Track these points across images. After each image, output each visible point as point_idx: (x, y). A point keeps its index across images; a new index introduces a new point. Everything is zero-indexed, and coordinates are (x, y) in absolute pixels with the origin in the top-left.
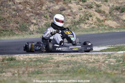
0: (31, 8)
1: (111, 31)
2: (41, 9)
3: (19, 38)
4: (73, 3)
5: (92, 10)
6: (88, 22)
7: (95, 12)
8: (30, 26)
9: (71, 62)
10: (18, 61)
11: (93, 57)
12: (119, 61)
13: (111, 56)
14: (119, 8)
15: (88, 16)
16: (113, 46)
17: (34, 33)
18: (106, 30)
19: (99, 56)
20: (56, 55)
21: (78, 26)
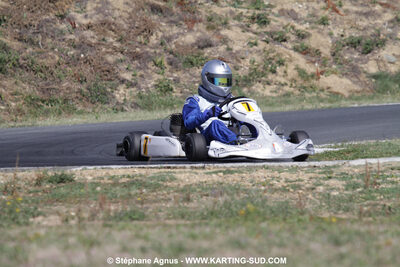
0: (120, 40)
1: (335, 105)
2: (145, 44)
3: (85, 120)
4: (234, 28)
5: (286, 47)
6: (274, 80)
7: (292, 52)
8: (114, 88)
9: (224, 189)
10: (80, 184)
11: (283, 175)
12: (355, 186)
13: (332, 172)
14: (359, 42)
15: (274, 62)
16: (340, 144)
17: (125, 108)
18: (322, 101)
19: (301, 173)
20: (184, 168)
21: (245, 90)
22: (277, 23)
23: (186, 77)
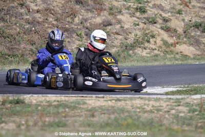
0: (56, 20)
1: (185, 62)
4: (125, 14)
5: (156, 27)
6: (149, 46)
7: (160, 30)
9: (115, 110)
10: (29, 105)
11: (151, 103)
12: (194, 111)
13: (181, 102)
14: (200, 25)
15: (148, 35)
16: (186, 86)
18: (177, 60)
19: (162, 102)
20: (92, 97)
21: (131, 52)
22: (151, 12)
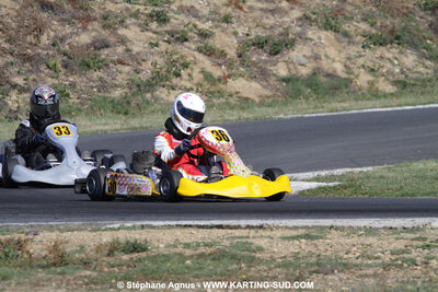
0: (7, 41)
2: (36, 45)
4: (131, 27)
5: (189, 48)
6: (179, 85)
7: (196, 53)
8: (6, 94)
14: (267, 42)
15: (178, 64)
17: (20, 116)
21: (148, 95)
22: (177, 21)
23: (82, 81)
